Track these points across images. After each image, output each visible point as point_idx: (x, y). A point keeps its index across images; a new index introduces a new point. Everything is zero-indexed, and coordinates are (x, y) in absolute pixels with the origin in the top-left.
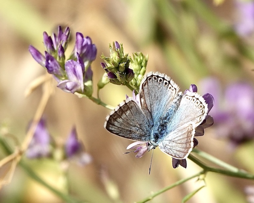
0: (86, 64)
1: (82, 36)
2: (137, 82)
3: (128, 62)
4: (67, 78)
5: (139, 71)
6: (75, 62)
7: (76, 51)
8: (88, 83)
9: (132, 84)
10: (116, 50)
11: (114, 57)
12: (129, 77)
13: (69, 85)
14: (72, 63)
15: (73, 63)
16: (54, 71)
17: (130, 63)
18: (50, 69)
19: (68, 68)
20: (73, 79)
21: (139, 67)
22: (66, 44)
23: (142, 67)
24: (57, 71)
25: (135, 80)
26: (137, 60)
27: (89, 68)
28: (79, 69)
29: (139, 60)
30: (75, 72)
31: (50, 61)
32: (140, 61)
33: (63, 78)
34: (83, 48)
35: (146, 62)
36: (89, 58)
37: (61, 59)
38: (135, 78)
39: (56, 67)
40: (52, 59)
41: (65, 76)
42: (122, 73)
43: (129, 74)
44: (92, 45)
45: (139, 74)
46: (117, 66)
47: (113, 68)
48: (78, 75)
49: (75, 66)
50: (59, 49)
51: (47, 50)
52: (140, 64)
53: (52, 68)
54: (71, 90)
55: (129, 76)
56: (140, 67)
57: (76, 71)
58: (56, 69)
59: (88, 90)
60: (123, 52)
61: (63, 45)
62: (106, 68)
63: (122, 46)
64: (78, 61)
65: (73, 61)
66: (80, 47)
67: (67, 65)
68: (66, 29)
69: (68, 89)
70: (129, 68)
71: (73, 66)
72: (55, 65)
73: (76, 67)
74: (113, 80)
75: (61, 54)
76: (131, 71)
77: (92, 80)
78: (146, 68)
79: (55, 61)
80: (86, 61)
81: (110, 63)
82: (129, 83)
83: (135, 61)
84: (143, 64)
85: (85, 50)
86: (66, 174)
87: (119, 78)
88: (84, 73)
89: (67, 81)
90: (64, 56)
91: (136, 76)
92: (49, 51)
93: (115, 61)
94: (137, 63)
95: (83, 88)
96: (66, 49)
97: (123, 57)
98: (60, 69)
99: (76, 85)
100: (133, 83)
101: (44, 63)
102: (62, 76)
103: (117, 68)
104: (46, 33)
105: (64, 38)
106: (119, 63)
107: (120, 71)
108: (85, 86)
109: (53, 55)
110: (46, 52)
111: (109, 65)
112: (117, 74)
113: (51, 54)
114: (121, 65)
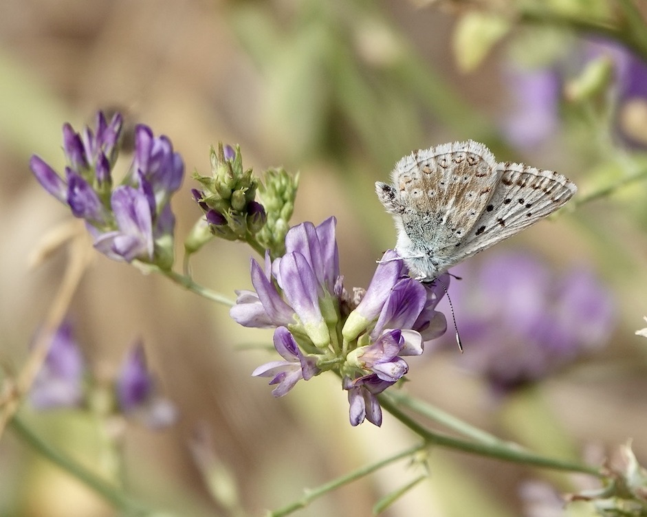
0: (159, 198)
1: (150, 134)
2: (274, 235)
3: (252, 187)
4: (115, 228)
5: (278, 211)
6: (133, 191)
7: (137, 166)
8: (164, 242)
9: (262, 240)
10: (226, 160)
11: (220, 175)
12: (254, 223)
13: (120, 243)
14: (126, 192)
15: (130, 194)
16: (87, 212)
17: (257, 191)
18: (78, 208)
19: (117, 204)
20: (130, 230)
21: (279, 202)
22: (114, 151)
23: (285, 202)
24: (92, 213)
25: (268, 232)
26: (274, 186)
27: (167, 207)
28: (142, 206)
29: (278, 186)
30: (133, 214)
31: (77, 190)
32: (280, 189)
33: (108, 229)
34: (151, 160)
35: (295, 190)
36: (166, 183)
37: (103, 185)
38: (270, 226)
39: (91, 204)
40: (83, 186)
41: (111, 224)
42: (239, 211)
43: (254, 215)
44: (172, 155)
45: (279, 217)
46: (227, 196)
47: (217, 201)
48: (140, 221)
49: (133, 199)
50: (99, 162)
51: (72, 164)
52: (280, 194)
53: (81, 204)
54: (124, 254)
55: (255, 220)
56: (281, 202)
57: (136, 211)
58: (90, 209)
59: (162, 256)
60: (240, 165)
61: (108, 154)
62: (203, 200)
63: (239, 150)
64: (141, 189)
65: (130, 188)
66: (144, 158)
67: (115, 199)
68: (114, 118)
69: (116, 251)
70: (256, 201)
71: (129, 201)
72: (90, 198)
73: (135, 202)
74: (218, 229)
75: (102, 175)
76: (260, 208)
77: (172, 234)
78: (293, 204)
79: (89, 190)
80: (158, 190)
81: (211, 190)
82: (254, 235)
83: (268, 189)
84: (287, 195)
85: (156, 166)
86: (119, 447)
87: (231, 224)
88: (154, 217)
89: (115, 233)
90: (109, 180)
91: (270, 221)
92: (75, 167)
93: (222, 184)
94: (273, 193)
95: (151, 250)
96: (114, 162)
97: (240, 176)
98: (99, 208)
99: (135, 244)
100: (264, 238)
101: (64, 193)
102: (104, 224)
103: (228, 201)
104: (68, 127)
105: (109, 138)
106: (233, 191)
107: (234, 207)
108: (156, 247)
109: (85, 177)
110: (68, 170)
111: (209, 194)
112: (228, 215)
113: (80, 173)
114: (237, 193)
